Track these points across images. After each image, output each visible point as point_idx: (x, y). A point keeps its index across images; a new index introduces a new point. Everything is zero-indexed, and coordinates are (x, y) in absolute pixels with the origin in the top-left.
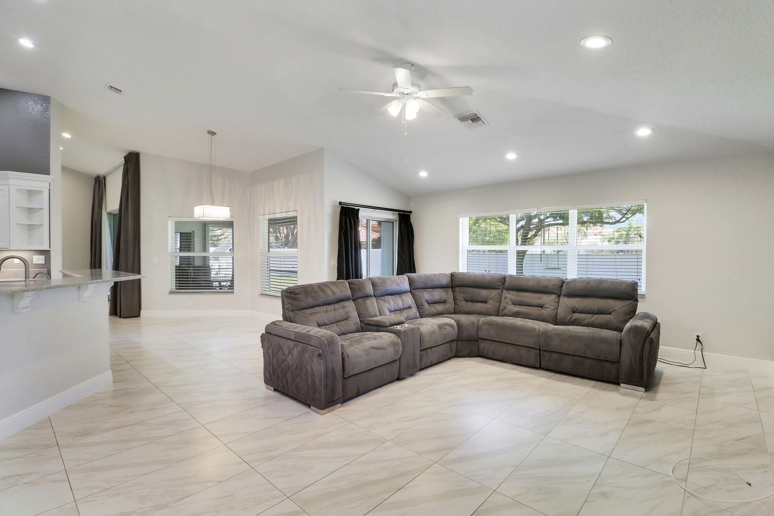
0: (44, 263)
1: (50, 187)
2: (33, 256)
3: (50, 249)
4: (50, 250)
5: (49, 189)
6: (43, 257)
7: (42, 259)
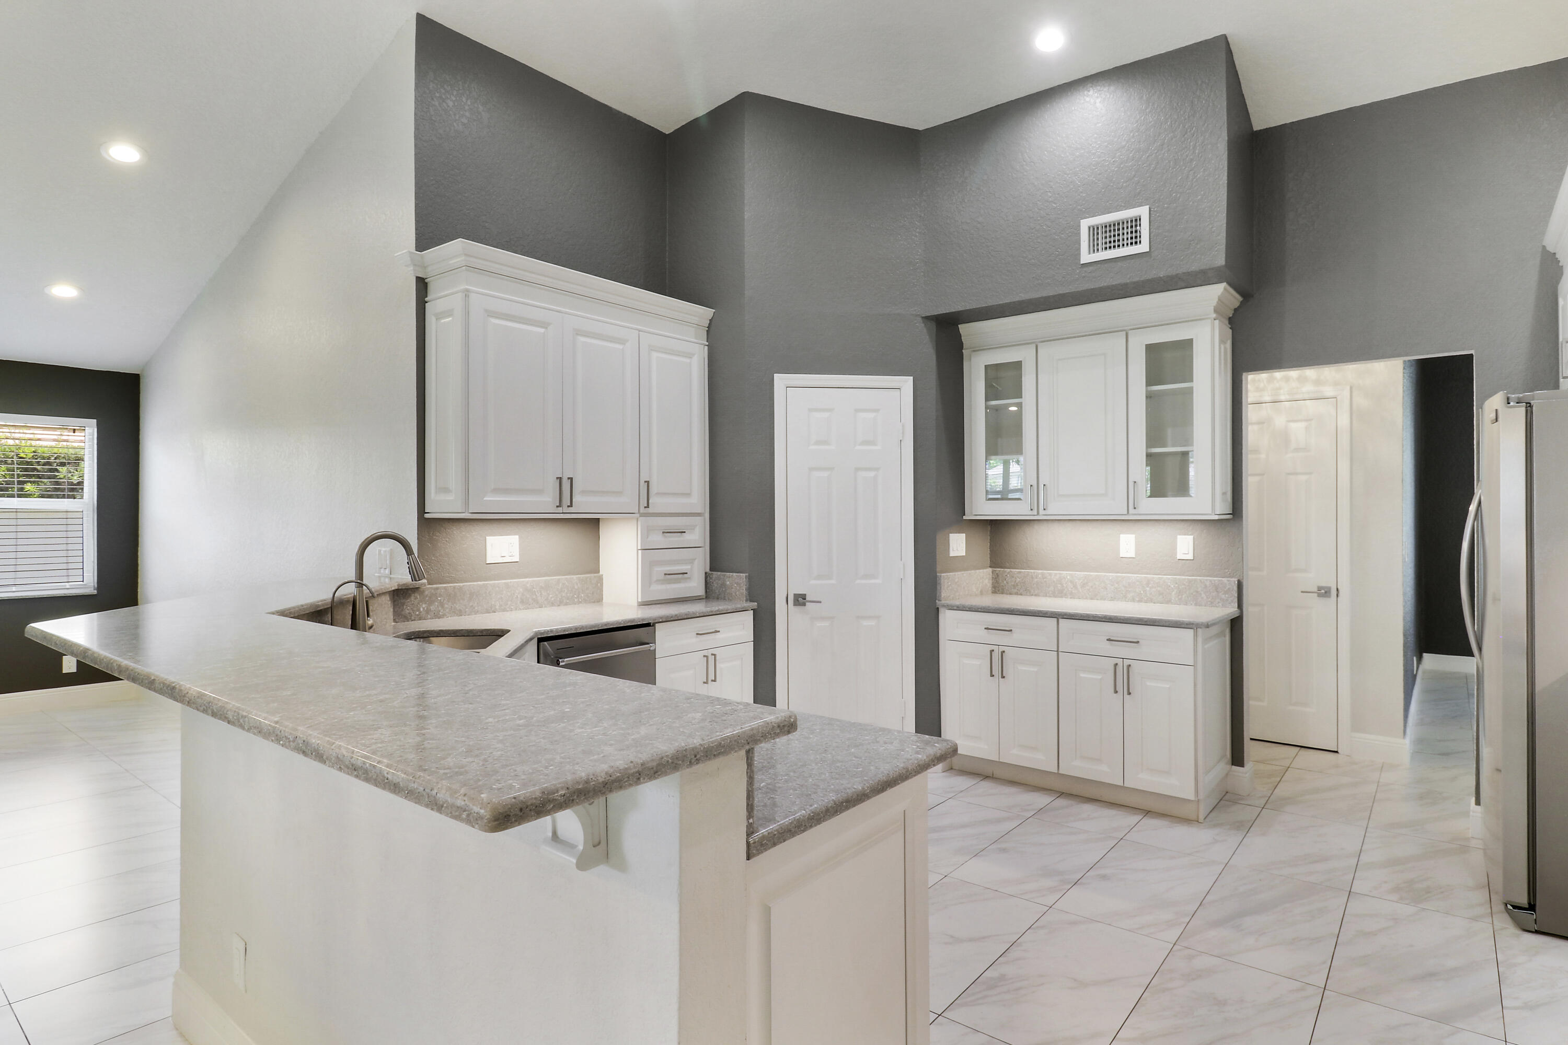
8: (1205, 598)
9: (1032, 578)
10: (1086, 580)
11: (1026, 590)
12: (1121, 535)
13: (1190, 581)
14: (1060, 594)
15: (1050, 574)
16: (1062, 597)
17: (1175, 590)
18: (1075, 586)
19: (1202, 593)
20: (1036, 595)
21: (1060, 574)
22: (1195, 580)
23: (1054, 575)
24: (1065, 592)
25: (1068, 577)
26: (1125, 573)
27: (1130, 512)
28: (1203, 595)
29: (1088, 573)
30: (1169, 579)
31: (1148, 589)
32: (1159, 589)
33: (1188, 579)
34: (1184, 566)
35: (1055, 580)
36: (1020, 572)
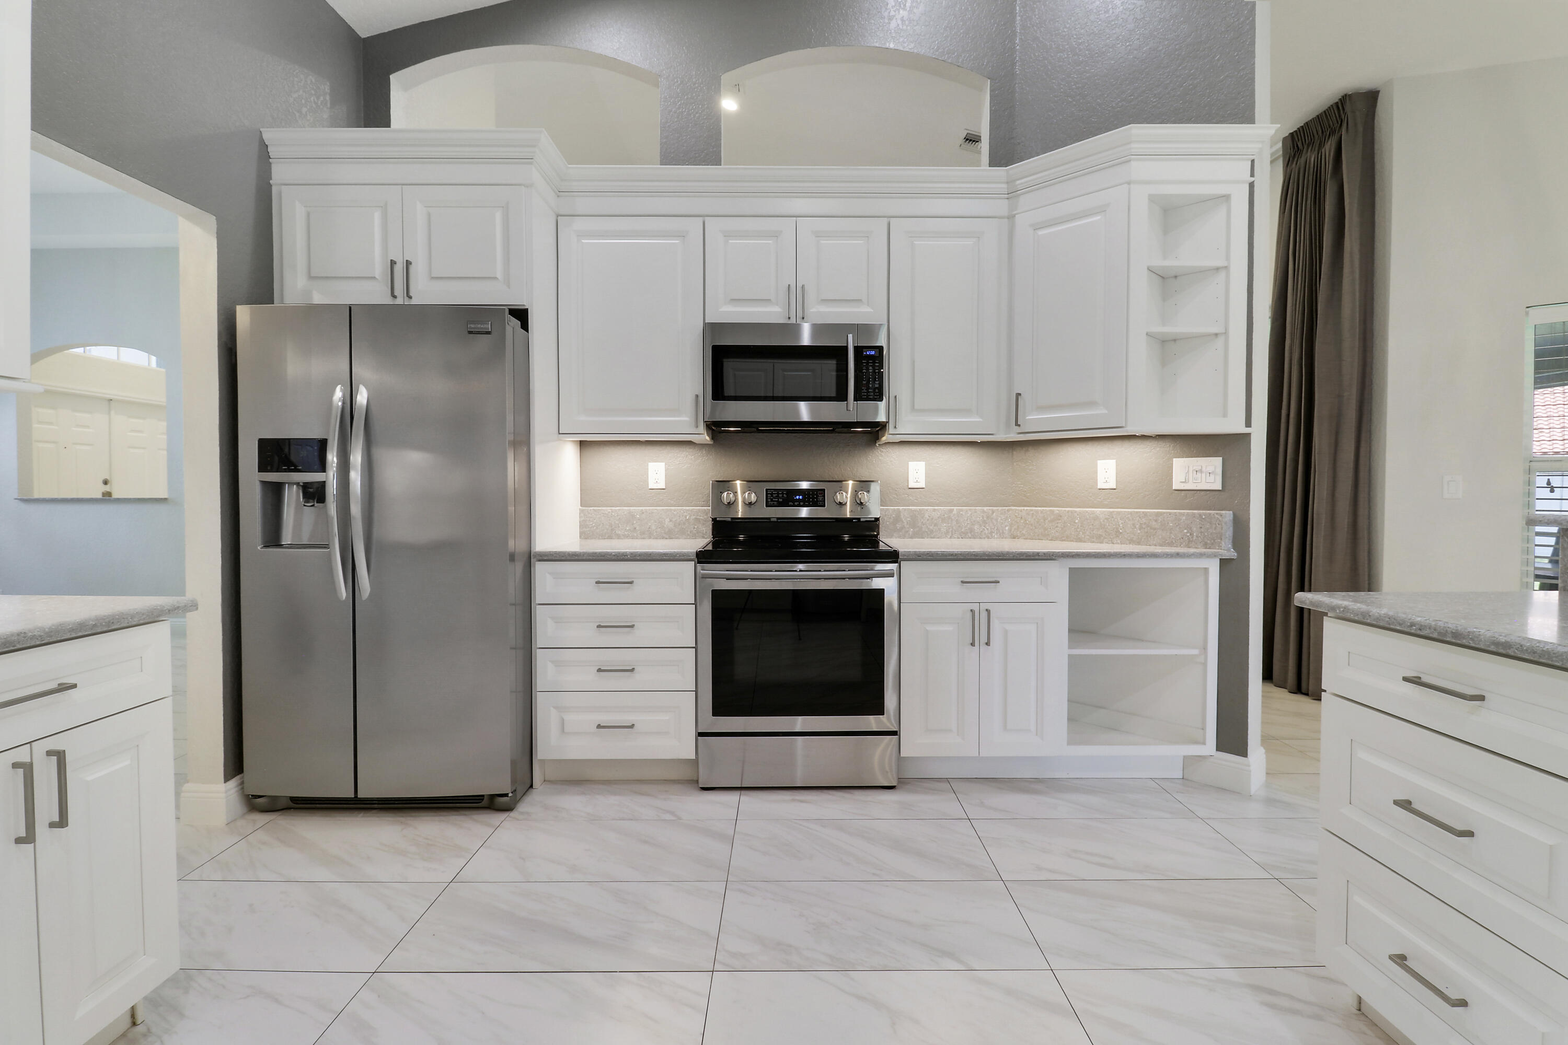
0: (1218, 486)
1: (1252, 175)
2: (1171, 459)
3: (1247, 430)
4: (1249, 435)
5: (1252, 185)
6: (1214, 464)
7: (1210, 469)
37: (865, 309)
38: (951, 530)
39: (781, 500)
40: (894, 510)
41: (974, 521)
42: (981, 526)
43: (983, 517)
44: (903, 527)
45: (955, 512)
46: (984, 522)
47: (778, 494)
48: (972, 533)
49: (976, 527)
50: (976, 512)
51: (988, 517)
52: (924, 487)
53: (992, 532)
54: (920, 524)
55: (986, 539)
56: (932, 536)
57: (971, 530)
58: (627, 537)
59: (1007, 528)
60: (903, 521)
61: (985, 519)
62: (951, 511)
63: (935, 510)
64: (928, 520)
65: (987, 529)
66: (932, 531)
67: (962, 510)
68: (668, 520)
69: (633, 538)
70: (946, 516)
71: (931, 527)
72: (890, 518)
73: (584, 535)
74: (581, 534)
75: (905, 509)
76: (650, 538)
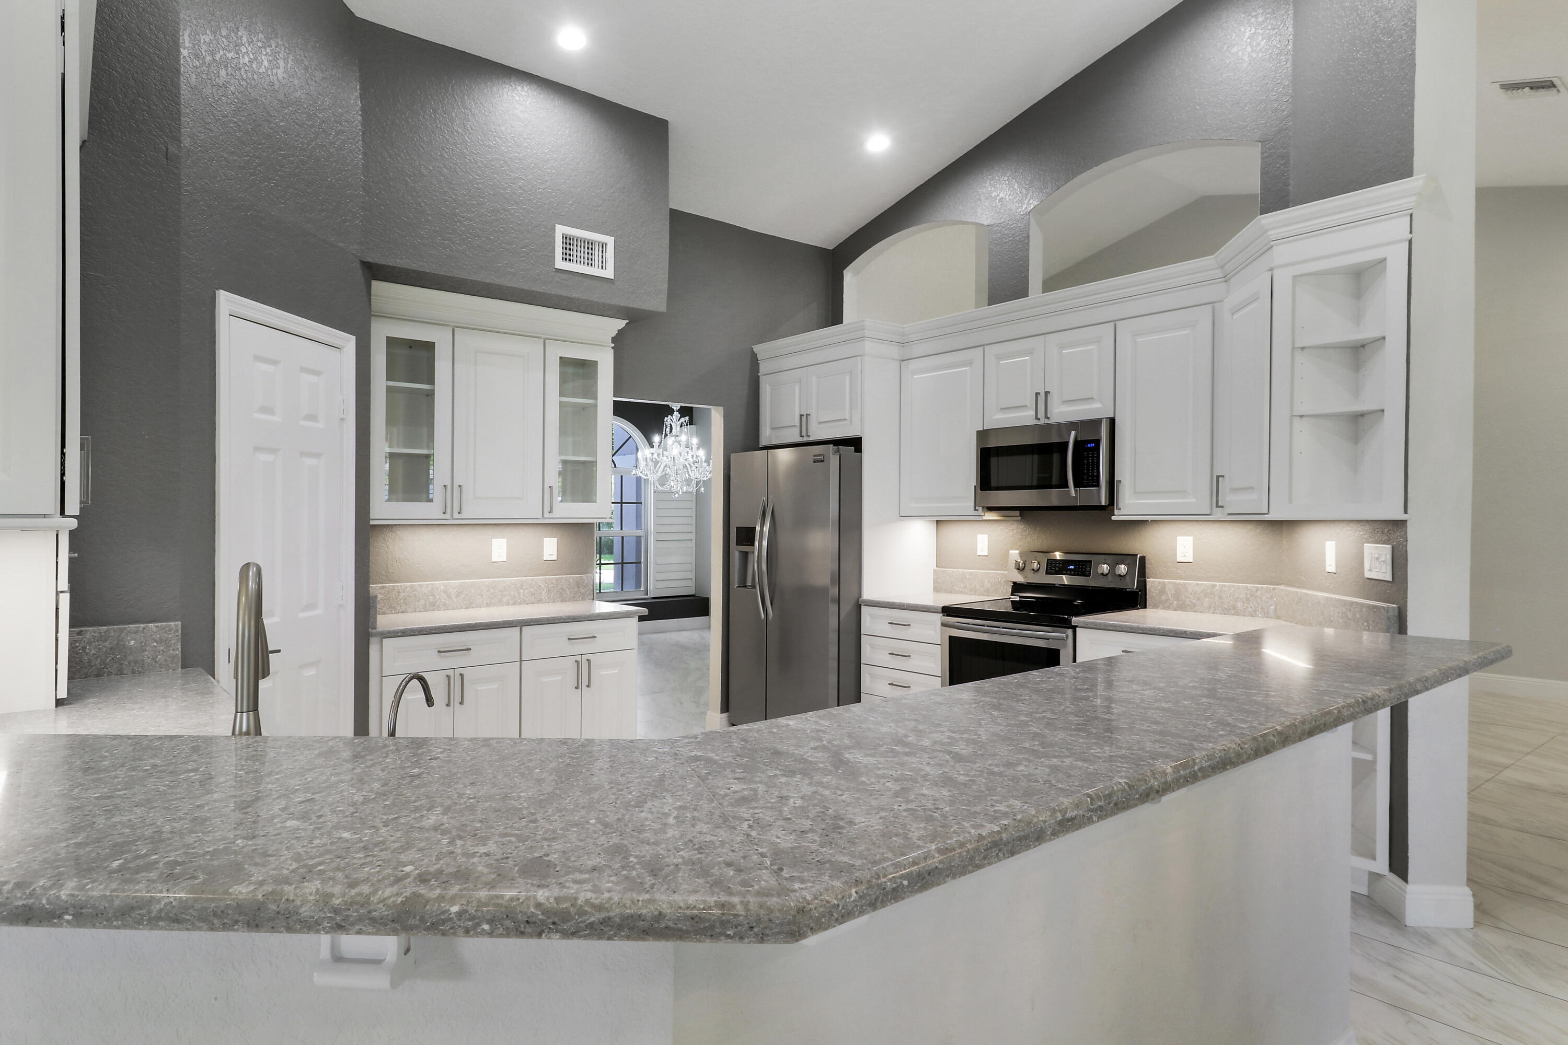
0: (1389, 577)
2: (1363, 545)
4: (1405, 522)
5: (1410, 242)
6: (1387, 552)
8: (569, 594)
9: (399, 592)
10: (461, 589)
11: (390, 608)
12: (493, 540)
13: (557, 580)
14: (434, 606)
15: (421, 586)
16: (433, 610)
17: (545, 590)
18: (449, 597)
19: (567, 589)
20: (402, 612)
21: (432, 584)
22: (562, 578)
23: (424, 586)
24: (437, 604)
25: (442, 588)
26: (496, 578)
27: (545, 516)
28: (568, 592)
29: (463, 581)
30: (540, 579)
31: (522, 591)
32: (531, 590)
33: (556, 578)
34: (550, 567)
35: (426, 591)
36: (383, 587)
37: (1097, 405)
38: (1213, 605)
39: (1057, 569)
40: (1160, 582)
41: (1237, 598)
42: (1244, 603)
43: (1246, 594)
44: (1167, 600)
45: (1217, 588)
46: (1248, 599)
47: (1056, 563)
48: (1235, 610)
49: (1239, 604)
50: (1239, 589)
51: (1251, 595)
52: (1192, 561)
53: (1255, 611)
54: (1183, 598)
55: (1250, 617)
56: (1195, 610)
57: (1234, 608)
58: (961, 592)
59: (1272, 607)
60: (1167, 594)
61: (1249, 596)
62: (1214, 586)
63: (1198, 584)
64: (1191, 594)
65: (1251, 607)
66: (1195, 605)
67: (1225, 586)
68: (987, 581)
69: (965, 593)
70: (1209, 591)
71: (1194, 601)
72: (1156, 590)
73: (936, 590)
74: (934, 588)
75: (1170, 583)
76: (975, 594)
